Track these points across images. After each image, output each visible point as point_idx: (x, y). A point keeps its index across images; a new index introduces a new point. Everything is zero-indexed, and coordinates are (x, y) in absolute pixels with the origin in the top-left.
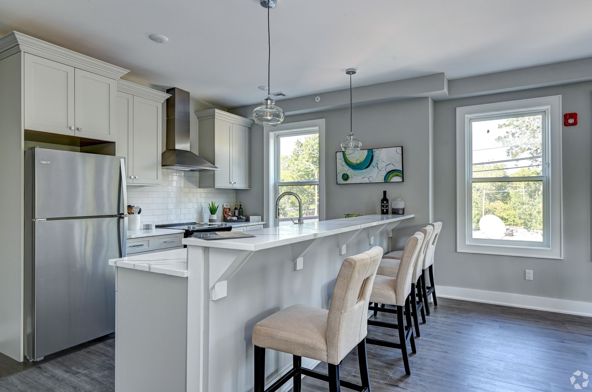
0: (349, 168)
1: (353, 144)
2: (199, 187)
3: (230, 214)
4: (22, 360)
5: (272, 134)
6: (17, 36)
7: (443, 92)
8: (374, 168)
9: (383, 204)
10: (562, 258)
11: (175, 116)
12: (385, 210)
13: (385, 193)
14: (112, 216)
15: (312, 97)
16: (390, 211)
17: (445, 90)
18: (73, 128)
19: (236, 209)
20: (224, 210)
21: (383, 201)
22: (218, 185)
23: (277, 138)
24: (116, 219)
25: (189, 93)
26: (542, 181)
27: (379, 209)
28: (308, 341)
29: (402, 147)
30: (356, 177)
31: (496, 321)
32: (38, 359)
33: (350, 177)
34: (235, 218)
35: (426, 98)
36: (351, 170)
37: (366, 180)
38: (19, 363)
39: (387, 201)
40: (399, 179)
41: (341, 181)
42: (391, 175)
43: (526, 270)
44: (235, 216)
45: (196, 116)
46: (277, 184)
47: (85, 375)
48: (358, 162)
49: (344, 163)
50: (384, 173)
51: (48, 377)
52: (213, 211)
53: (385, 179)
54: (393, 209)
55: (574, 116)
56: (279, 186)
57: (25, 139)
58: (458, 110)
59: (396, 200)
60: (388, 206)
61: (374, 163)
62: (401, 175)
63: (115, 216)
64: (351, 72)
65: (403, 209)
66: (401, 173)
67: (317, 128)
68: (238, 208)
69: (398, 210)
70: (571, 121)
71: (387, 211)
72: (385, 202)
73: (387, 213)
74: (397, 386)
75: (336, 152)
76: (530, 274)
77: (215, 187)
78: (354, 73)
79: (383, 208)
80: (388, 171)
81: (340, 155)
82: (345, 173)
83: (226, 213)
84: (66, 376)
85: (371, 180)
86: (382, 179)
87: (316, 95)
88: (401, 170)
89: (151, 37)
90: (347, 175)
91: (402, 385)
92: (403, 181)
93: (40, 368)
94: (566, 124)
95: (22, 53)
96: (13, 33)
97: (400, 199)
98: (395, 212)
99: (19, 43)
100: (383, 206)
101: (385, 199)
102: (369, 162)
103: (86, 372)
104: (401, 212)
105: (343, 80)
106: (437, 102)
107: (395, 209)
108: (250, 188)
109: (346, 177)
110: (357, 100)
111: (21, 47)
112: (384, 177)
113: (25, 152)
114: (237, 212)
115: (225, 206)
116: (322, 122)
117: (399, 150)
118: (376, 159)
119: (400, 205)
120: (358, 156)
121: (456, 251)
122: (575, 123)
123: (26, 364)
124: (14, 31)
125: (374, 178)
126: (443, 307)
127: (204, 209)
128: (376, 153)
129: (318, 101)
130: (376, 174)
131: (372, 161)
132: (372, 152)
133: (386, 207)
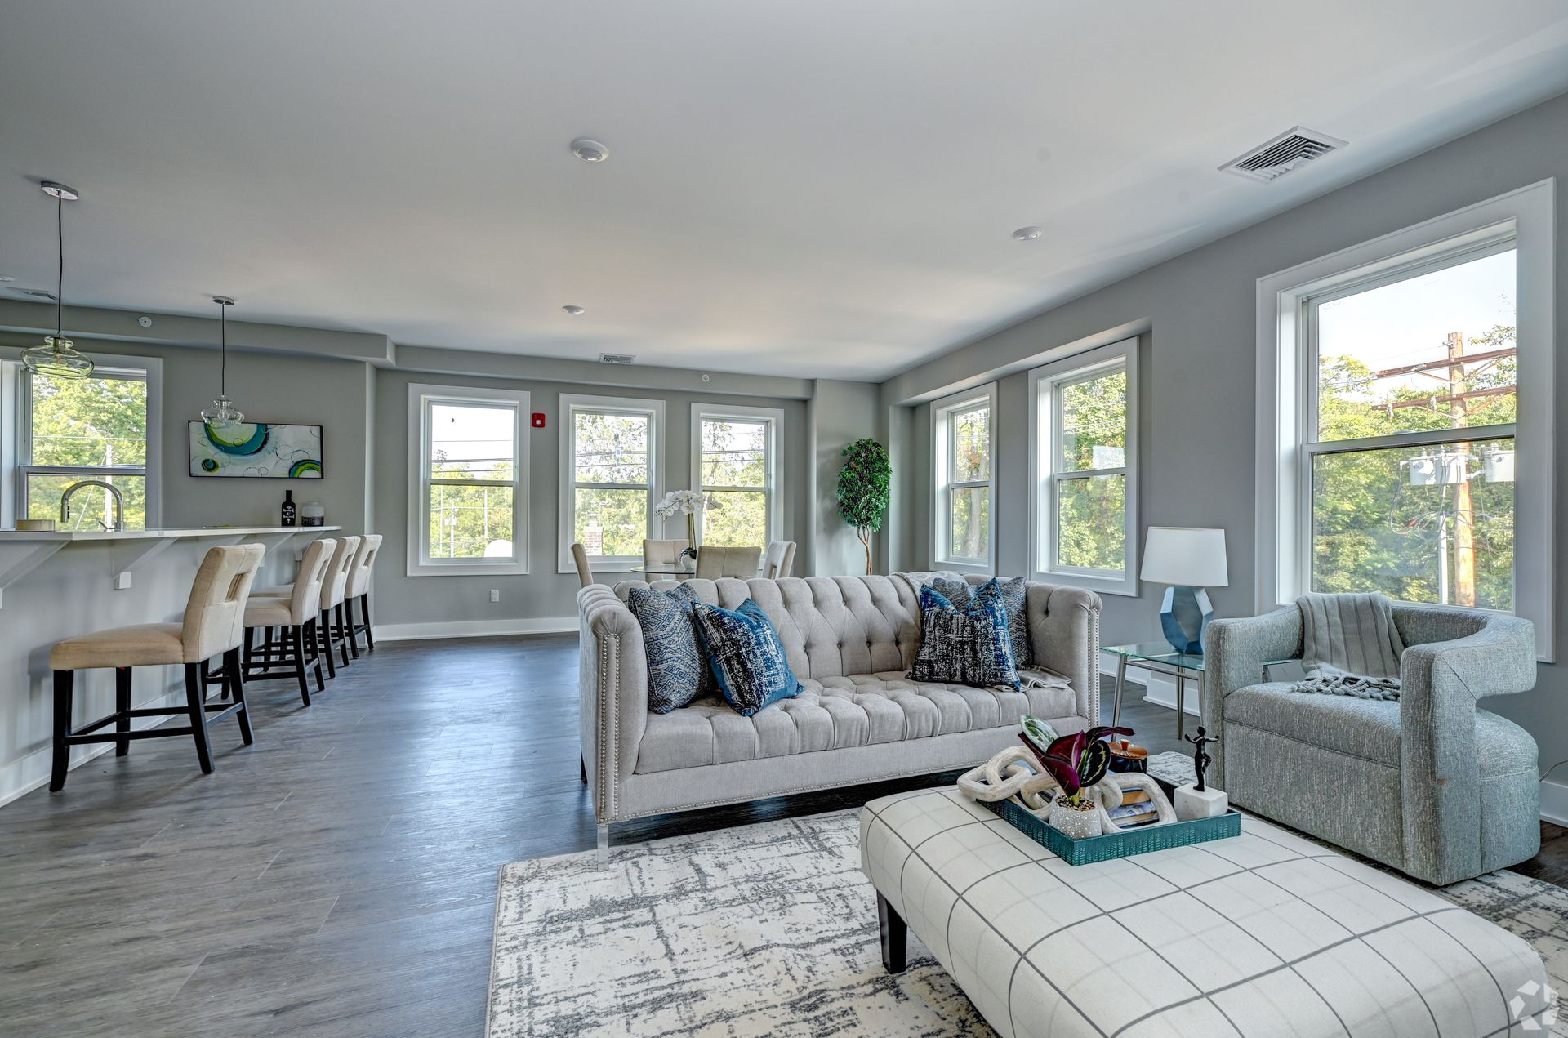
0: (217, 451)
1: (226, 414)
7: (389, 360)
8: (270, 453)
9: (285, 510)
10: (528, 573)
12: (289, 520)
13: (289, 493)
15: (135, 315)
16: (298, 520)
17: (388, 357)
21: (284, 506)
23: (24, 375)
26: (512, 486)
27: (278, 518)
29: (321, 428)
30: (233, 466)
33: (220, 466)
35: (363, 363)
36: (223, 454)
37: (254, 472)
39: (293, 506)
40: (316, 474)
41: (197, 469)
42: (302, 468)
43: (492, 591)
46: (26, 471)
48: (238, 442)
49: (206, 441)
50: (289, 464)
53: (290, 472)
54: (303, 518)
55: (541, 416)
56: (29, 474)
58: (411, 386)
59: (311, 505)
60: (295, 513)
61: (269, 446)
62: (319, 468)
64: (222, 301)
65: (323, 518)
66: (320, 465)
67: (144, 372)
69: (313, 519)
70: (539, 422)
71: (292, 519)
72: (289, 507)
73: (292, 524)
75: (189, 421)
76: (496, 595)
78: (229, 303)
79: (284, 516)
80: (295, 461)
81: (197, 429)
82: (210, 458)
85: (264, 473)
86: (284, 473)
87: (142, 314)
88: (320, 460)
90: (214, 462)
92: (322, 477)
94: (534, 425)
97: (316, 503)
98: (307, 522)
100: (283, 513)
101: (289, 502)
102: (259, 443)
104: (316, 522)
105: (207, 309)
106: (379, 371)
107: (307, 518)
109: (210, 465)
112: (288, 470)
116: (158, 363)
117: (316, 430)
118: (274, 440)
119: (317, 512)
120: (240, 432)
121: (406, 575)
122: (542, 425)
125: (270, 471)
128: (275, 432)
129: (146, 325)
130: (272, 464)
131: (265, 442)
132: (267, 429)
133: (291, 514)
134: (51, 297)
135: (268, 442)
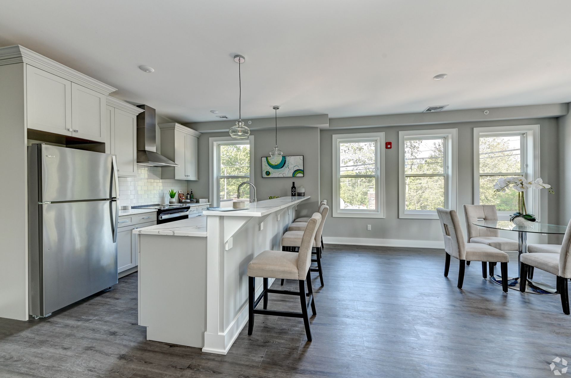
0: (270, 168)
1: (277, 153)
2: (161, 179)
3: (184, 198)
4: (27, 319)
5: (215, 144)
6: (21, 49)
7: (326, 126)
8: (286, 168)
9: (292, 190)
10: (385, 218)
11: (145, 126)
12: (294, 194)
13: (294, 183)
14: (105, 200)
16: (296, 194)
17: (328, 124)
19: (188, 194)
20: (179, 195)
21: (292, 188)
22: (177, 177)
23: (219, 146)
24: (108, 202)
25: (154, 110)
26: (375, 177)
27: (290, 193)
29: (303, 156)
30: (275, 173)
31: (356, 253)
32: (47, 316)
33: (271, 173)
34: (189, 201)
35: (317, 128)
36: (272, 169)
37: (281, 176)
38: (25, 322)
39: (295, 188)
40: (301, 175)
41: (265, 175)
42: (297, 173)
43: (368, 225)
44: (187, 199)
45: (159, 127)
46: (219, 177)
48: (276, 164)
49: (267, 164)
50: (293, 171)
52: (172, 196)
54: (298, 193)
55: (390, 143)
56: (221, 178)
57: (28, 137)
58: (334, 136)
59: (300, 188)
60: (295, 191)
61: (286, 165)
63: (108, 199)
64: (276, 108)
65: (304, 193)
66: (303, 171)
67: (248, 141)
68: (190, 193)
69: (301, 193)
70: (389, 146)
71: (295, 194)
72: (294, 189)
73: (295, 195)
74: (319, 292)
75: (262, 157)
76: (370, 227)
77: (175, 179)
78: (278, 108)
79: (292, 193)
80: (295, 170)
81: (264, 159)
82: (268, 170)
83: (181, 197)
85: (285, 176)
86: (291, 175)
87: (249, 120)
88: (303, 169)
90: (269, 172)
91: (321, 291)
92: (304, 176)
93: (49, 322)
94: (387, 148)
95: (25, 64)
96: (18, 46)
97: (302, 187)
98: (300, 195)
99: (22, 55)
100: (292, 191)
101: (294, 187)
102: (283, 164)
103: (96, 318)
104: (303, 195)
105: (271, 112)
106: (322, 130)
107: (300, 193)
108: (199, 179)
109: (268, 173)
110: (280, 125)
111: (24, 59)
112: (292, 174)
114: (189, 196)
115: (180, 192)
116: (253, 138)
117: (302, 157)
118: (288, 162)
119: (302, 190)
120: (276, 160)
121: (332, 217)
122: (391, 148)
124: (19, 45)
125: (286, 174)
126: (327, 248)
127: (164, 194)
128: (288, 159)
129: (250, 124)
130: (287, 172)
131: (285, 163)
132: (285, 158)
133: (294, 192)
134: (226, 118)
135: (286, 163)
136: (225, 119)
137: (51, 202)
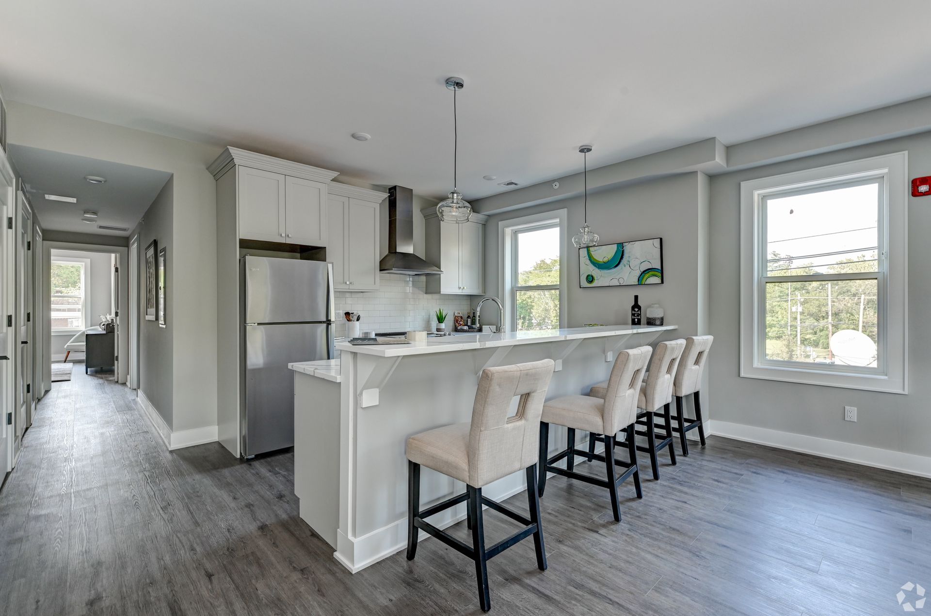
0: (594, 268)
1: (587, 238)
2: (426, 293)
3: (461, 323)
4: (238, 456)
5: (508, 231)
6: (231, 151)
7: (719, 162)
8: (625, 266)
9: (633, 312)
10: (906, 392)
11: (396, 217)
12: (636, 320)
13: (636, 297)
14: (321, 322)
15: (549, 183)
16: (643, 320)
17: (716, 160)
18: (283, 235)
19: (469, 317)
20: (455, 318)
21: (633, 308)
22: (444, 291)
23: (515, 234)
24: (325, 325)
25: (412, 190)
26: (876, 279)
27: (628, 318)
28: (451, 459)
29: (661, 239)
30: (603, 278)
32: (250, 457)
33: (595, 279)
34: (466, 328)
35: (694, 173)
36: (597, 270)
37: (615, 282)
38: (236, 459)
39: (639, 308)
40: (657, 280)
41: (584, 283)
42: (647, 276)
43: (846, 407)
44: (467, 325)
45: (423, 214)
46: (515, 289)
47: (284, 476)
48: (606, 260)
49: (588, 262)
50: (638, 273)
51: (253, 474)
52: (440, 319)
53: (639, 280)
54: (648, 319)
55: (928, 180)
56: (517, 291)
57: (240, 247)
58: (743, 184)
59: (652, 307)
60: (641, 314)
61: (624, 260)
62: (660, 275)
64: (585, 150)
65: (662, 319)
66: (660, 272)
67: (557, 220)
68: (471, 316)
69: (654, 319)
70: (923, 189)
71: (639, 320)
72: (636, 310)
73: (639, 323)
75: (579, 249)
76: (852, 413)
77: (441, 293)
78: (589, 150)
79: (633, 317)
80: (642, 271)
81: (583, 252)
82: (590, 273)
83: (457, 322)
84: (268, 474)
85: (622, 283)
86: (634, 281)
87: (554, 181)
88: (660, 268)
89: (353, 136)
90: (592, 276)
92: (662, 282)
93: (250, 465)
94: (915, 193)
95: (237, 166)
96: (228, 148)
97: (658, 305)
98: (650, 322)
99: (233, 157)
100: (633, 315)
101: (636, 306)
102: (619, 259)
103: (285, 473)
104: (658, 322)
106: (712, 178)
107: (651, 318)
108: (485, 293)
109: (590, 279)
111: (236, 161)
112: (637, 278)
113: (240, 260)
114: (469, 320)
115: (456, 314)
116: (564, 212)
117: (657, 242)
118: (628, 255)
119: (655, 313)
120: (605, 254)
121: (739, 376)
123: (242, 460)
124: (228, 147)
125: (625, 280)
127: (431, 316)
128: (628, 248)
129: (556, 187)
130: (627, 274)
131: (622, 258)
132: (623, 247)
133: (638, 316)
134: (516, 184)
135: (624, 257)
136: (512, 187)
137: (258, 323)
